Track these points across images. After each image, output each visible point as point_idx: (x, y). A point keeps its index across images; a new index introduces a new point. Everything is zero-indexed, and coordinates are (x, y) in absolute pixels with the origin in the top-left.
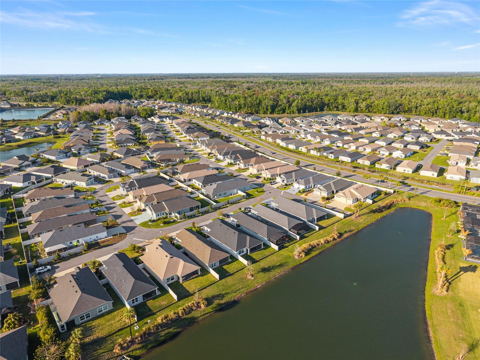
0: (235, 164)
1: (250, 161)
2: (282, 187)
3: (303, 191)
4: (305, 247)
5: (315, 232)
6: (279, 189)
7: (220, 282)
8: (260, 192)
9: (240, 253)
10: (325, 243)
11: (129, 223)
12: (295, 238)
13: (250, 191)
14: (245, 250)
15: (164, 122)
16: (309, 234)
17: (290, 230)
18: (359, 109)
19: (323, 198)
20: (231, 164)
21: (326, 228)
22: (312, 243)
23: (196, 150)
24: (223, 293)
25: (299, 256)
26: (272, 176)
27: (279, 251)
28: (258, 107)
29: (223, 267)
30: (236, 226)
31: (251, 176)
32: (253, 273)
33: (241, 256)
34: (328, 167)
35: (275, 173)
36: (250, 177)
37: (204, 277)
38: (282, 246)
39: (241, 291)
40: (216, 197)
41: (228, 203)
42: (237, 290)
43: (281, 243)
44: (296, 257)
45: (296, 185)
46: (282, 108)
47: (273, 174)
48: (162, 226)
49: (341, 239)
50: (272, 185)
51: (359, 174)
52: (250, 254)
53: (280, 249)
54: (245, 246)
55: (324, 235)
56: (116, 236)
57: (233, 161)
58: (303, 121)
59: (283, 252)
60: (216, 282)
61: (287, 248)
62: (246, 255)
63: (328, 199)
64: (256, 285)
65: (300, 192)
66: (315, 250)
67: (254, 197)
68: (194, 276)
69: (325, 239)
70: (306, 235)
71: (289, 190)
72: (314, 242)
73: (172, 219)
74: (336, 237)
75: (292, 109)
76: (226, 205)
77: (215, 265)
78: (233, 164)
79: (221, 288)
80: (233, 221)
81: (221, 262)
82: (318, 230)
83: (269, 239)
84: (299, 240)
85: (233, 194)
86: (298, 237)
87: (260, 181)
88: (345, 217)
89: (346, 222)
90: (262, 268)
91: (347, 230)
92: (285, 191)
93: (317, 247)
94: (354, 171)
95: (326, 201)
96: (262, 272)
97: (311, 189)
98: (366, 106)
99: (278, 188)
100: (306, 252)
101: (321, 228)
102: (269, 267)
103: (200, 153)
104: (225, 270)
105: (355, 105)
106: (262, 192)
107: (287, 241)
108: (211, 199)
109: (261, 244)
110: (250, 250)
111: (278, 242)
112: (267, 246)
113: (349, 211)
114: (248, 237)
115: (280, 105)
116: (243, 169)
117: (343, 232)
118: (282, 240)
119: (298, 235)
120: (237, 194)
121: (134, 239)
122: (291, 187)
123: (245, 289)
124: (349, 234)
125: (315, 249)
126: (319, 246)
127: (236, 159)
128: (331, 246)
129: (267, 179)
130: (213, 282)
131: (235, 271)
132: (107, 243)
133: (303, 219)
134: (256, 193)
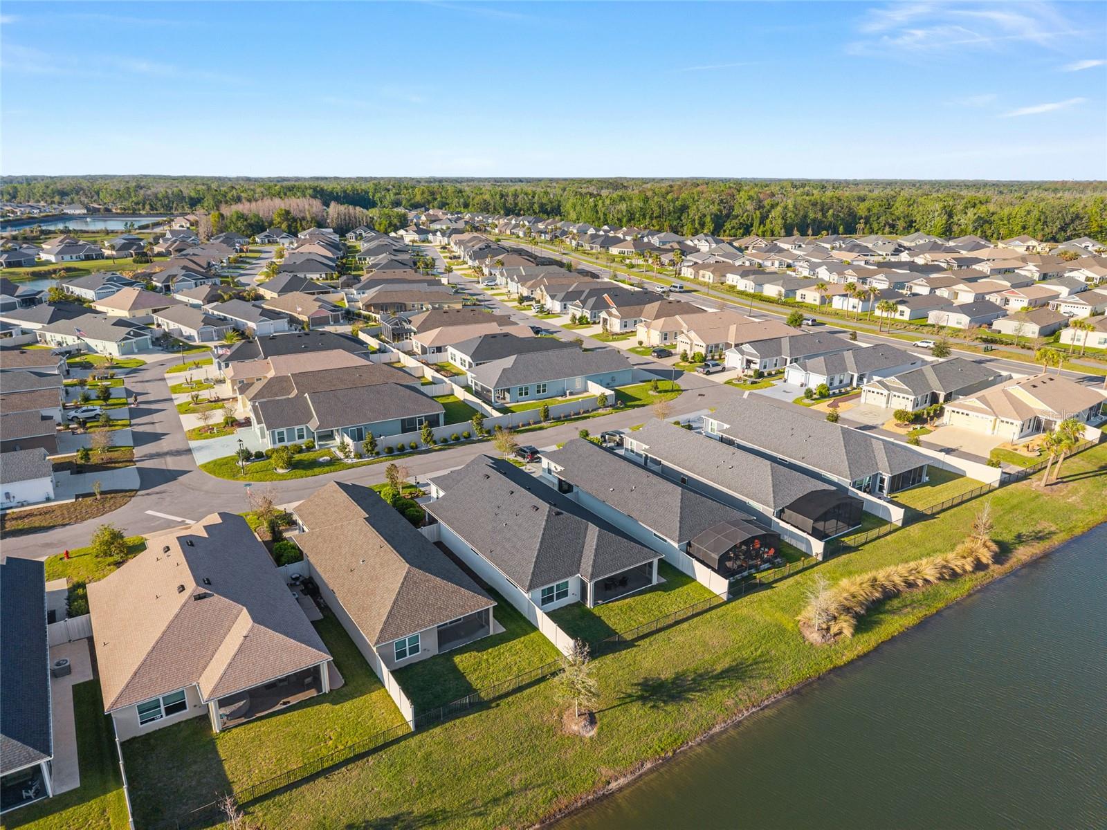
0: (594, 323)
1: (641, 311)
2: (745, 381)
3: (821, 393)
4: (853, 589)
5: (890, 533)
6: (735, 385)
7: (413, 742)
8: (666, 391)
9: (550, 599)
10: (942, 578)
11: (169, 459)
12: (803, 548)
13: (630, 389)
14: (573, 584)
15: (431, 242)
16: (862, 537)
17: (780, 514)
18: (955, 228)
19: (900, 415)
20: (582, 322)
21: (933, 516)
22: (881, 575)
23: (490, 292)
24: (418, 809)
25: (828, 629)
26: (710, 349)
27: (729, 601)
28: (679, 218)
29: (457, 659)
30: (556, 489)
31: (641, 349)
32: (594, 704)
33: (549, 614)
34: (896, 337)
35: (721, 342)
36: (638, 352)
37: (348, 705)
38: (744, 578)
39: (520, 802)
40: (508, 399)
41: (547, 417)
42: (496, 801)
43: (741, 569)
44: (814, 637)
45: (795, 377)
46: (741, 223)
47: (713, 342)
48: (282, 475)
49: (1007, 565)
50: (708, 373)
51: (1008, 358)
52: (595, 604)
53: (736, 592)
54: (575, 568)
55: (929, 545)
56: (89, 500)
57: (587, 314)
58: (800, 246)
59: (748, 606)
60: (397, 741)
61: (769, 592)
62: (577, 611)
63: (918, 419)
64: (605, 771)
65: (809, 394)
66: (899, 609)
67: (643, 406)
68: (294, 700)
69: (939, 559)
70: (849, 541)
71: (771, 390)
72: (892, 573)
73: (330, 453)
74: (986, 557)
75: (768, 226)
76: (540, 422)
77: (414, 650)
78: (588, 323)
79: (413, 777)
80: (550, 471)
81: (446, 634)
82: (900, 524)
83: (689, 544)
84: (820, 558)
85: (571, 394)
86: (818, 547)
87: (667, 364)
88: (1003, 483)
89: (1015, 502)
90: (646, 679)
91: (1024, 530)
92: (754, 391)
93: (907, 594)
94: (986, 350)
95: (913, 426)
96: (643, 699)
97: (849, 389)
98: (975, 222)
99: (729, 382)
100: (857, 616)
101: (912, 517)
102: (679, 677)
103: (498, 298)
104: (459, 676)
105: (945, 217)
106: (672, 391)
107: (768, 561)
108: (488, 402)
109: (651, 564)
110: (596, 584)
111: (729, 564)
112: (675, 577)
113: (1013, 463)
114: (593, 532)
115: (737, 216)
116: (617, 334)
117: (1008, 537)
118: (745, 553)
119: (821, 539)
120: (585, 394)
121: (149, 512)
122: (777, 383)
123: (539, 795)
124: (1037, 549)
125: (896, 603)
126: (915, 590)
127: (600, 306)
128: (970, 595)
129: (693, 358)
130: (381, 741)
131: (506, 687)
132: (36, 522)
133: (835, 478)
134: (651, 392)
